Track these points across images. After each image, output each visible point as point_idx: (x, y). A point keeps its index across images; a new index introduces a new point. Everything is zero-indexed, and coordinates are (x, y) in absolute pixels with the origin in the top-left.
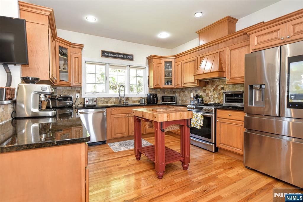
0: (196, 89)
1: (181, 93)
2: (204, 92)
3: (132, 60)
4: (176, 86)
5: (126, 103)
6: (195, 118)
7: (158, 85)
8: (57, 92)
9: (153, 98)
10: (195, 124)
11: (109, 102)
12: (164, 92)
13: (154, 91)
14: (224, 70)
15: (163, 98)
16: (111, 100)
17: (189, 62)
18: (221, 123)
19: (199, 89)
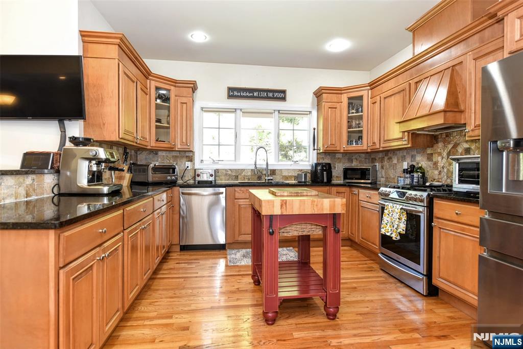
0: (413, 153)
1: (385, 162)
2: (428, 158)
3: (284, 99)
4: (371, 148)
5: (269, 180)
6: (390, 215)
7: (333, 145)
8: (159, 159)
9: (322, 170)
10: (390, 229)
11: (239, 177)
12: (351, 160)
13: (328, 157)
14: (462, 108)
15: (347, 173)
16: (244, 174)
17: (393, 95)
18: (442, 230)
19: (420, 153)
